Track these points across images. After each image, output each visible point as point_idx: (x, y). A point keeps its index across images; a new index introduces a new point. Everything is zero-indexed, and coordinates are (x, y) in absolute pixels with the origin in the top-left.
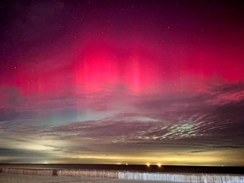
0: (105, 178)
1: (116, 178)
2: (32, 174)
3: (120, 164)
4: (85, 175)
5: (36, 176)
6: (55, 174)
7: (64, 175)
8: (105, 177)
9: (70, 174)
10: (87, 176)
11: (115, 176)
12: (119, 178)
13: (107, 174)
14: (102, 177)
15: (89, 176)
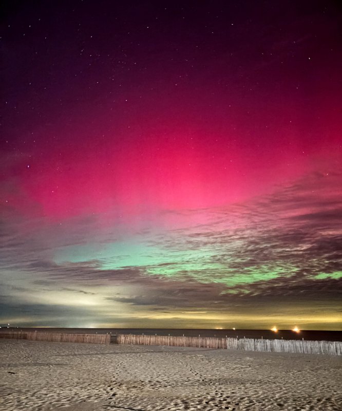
0: (202, 349)
1: (222, 348)
2: (77, 341)
3: (221, 329)
4: (166, 344)
5: (84, 344)
6: (114, 341)
7: (130, 343)
8: (202, 346)
9: (139, 342)
10: (170, 345)
11: (220, 346)
12: (228, 347)
13: (206, 342)
14: (197, 346)
15: (174, 345)
